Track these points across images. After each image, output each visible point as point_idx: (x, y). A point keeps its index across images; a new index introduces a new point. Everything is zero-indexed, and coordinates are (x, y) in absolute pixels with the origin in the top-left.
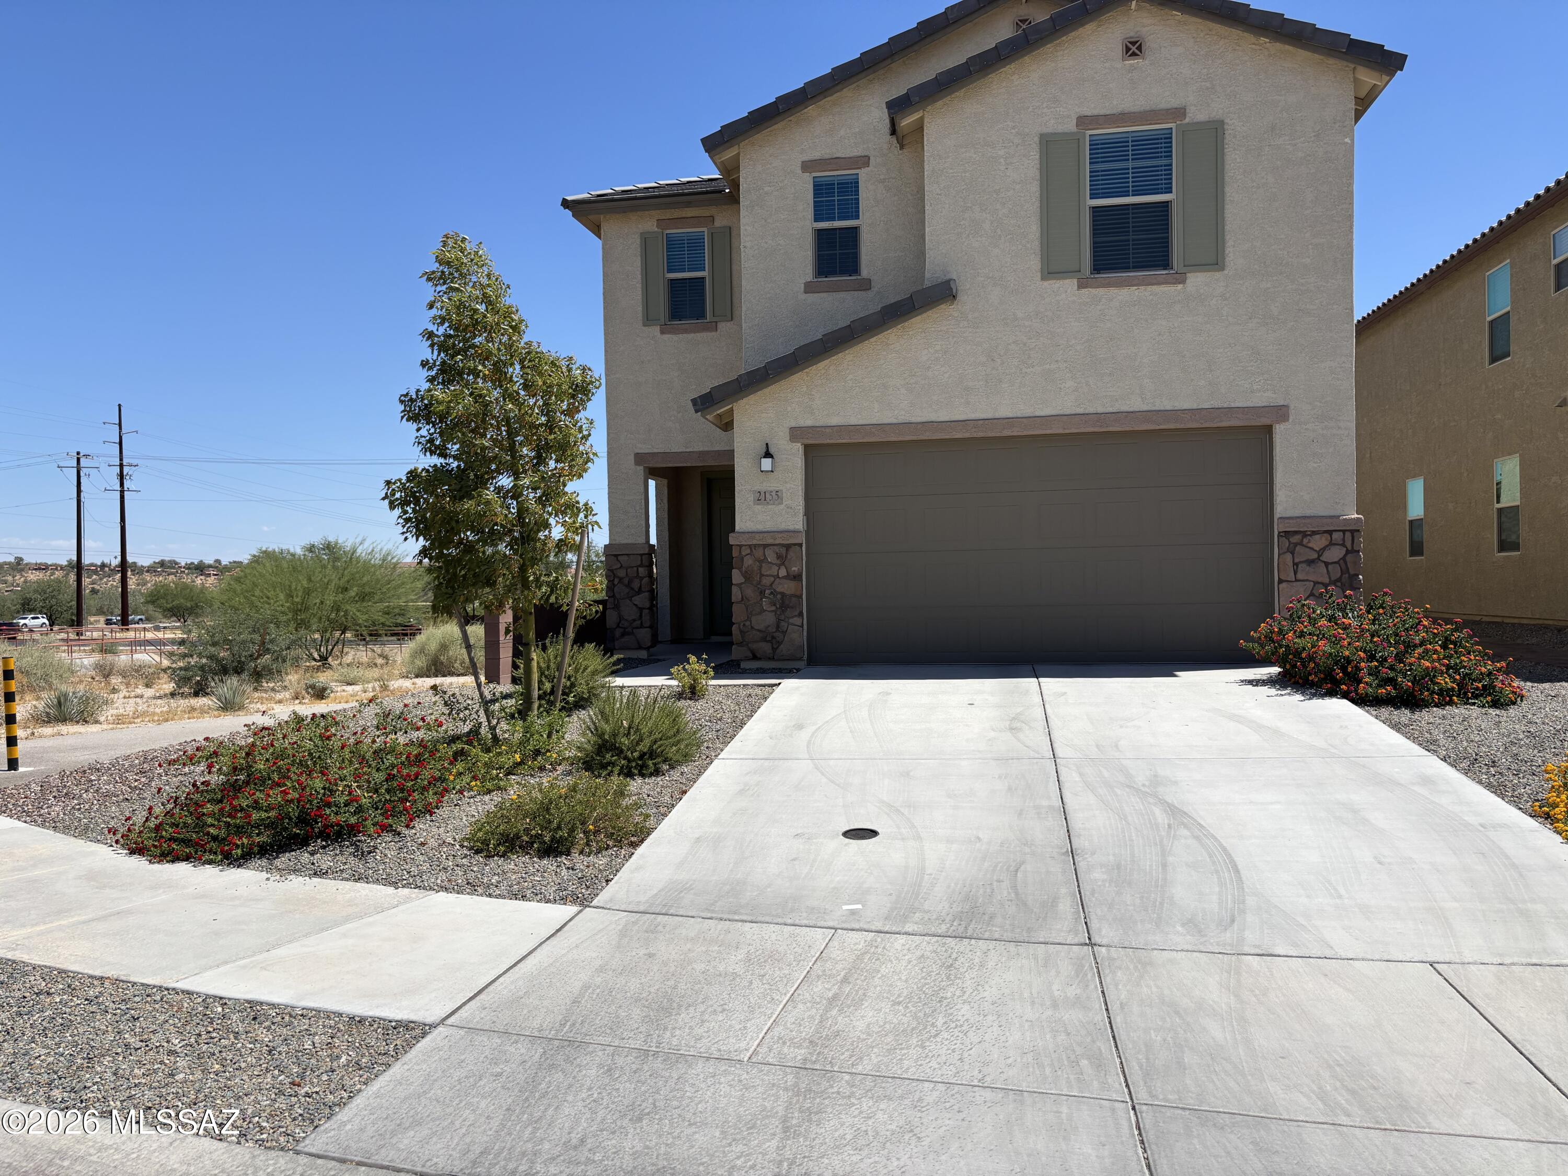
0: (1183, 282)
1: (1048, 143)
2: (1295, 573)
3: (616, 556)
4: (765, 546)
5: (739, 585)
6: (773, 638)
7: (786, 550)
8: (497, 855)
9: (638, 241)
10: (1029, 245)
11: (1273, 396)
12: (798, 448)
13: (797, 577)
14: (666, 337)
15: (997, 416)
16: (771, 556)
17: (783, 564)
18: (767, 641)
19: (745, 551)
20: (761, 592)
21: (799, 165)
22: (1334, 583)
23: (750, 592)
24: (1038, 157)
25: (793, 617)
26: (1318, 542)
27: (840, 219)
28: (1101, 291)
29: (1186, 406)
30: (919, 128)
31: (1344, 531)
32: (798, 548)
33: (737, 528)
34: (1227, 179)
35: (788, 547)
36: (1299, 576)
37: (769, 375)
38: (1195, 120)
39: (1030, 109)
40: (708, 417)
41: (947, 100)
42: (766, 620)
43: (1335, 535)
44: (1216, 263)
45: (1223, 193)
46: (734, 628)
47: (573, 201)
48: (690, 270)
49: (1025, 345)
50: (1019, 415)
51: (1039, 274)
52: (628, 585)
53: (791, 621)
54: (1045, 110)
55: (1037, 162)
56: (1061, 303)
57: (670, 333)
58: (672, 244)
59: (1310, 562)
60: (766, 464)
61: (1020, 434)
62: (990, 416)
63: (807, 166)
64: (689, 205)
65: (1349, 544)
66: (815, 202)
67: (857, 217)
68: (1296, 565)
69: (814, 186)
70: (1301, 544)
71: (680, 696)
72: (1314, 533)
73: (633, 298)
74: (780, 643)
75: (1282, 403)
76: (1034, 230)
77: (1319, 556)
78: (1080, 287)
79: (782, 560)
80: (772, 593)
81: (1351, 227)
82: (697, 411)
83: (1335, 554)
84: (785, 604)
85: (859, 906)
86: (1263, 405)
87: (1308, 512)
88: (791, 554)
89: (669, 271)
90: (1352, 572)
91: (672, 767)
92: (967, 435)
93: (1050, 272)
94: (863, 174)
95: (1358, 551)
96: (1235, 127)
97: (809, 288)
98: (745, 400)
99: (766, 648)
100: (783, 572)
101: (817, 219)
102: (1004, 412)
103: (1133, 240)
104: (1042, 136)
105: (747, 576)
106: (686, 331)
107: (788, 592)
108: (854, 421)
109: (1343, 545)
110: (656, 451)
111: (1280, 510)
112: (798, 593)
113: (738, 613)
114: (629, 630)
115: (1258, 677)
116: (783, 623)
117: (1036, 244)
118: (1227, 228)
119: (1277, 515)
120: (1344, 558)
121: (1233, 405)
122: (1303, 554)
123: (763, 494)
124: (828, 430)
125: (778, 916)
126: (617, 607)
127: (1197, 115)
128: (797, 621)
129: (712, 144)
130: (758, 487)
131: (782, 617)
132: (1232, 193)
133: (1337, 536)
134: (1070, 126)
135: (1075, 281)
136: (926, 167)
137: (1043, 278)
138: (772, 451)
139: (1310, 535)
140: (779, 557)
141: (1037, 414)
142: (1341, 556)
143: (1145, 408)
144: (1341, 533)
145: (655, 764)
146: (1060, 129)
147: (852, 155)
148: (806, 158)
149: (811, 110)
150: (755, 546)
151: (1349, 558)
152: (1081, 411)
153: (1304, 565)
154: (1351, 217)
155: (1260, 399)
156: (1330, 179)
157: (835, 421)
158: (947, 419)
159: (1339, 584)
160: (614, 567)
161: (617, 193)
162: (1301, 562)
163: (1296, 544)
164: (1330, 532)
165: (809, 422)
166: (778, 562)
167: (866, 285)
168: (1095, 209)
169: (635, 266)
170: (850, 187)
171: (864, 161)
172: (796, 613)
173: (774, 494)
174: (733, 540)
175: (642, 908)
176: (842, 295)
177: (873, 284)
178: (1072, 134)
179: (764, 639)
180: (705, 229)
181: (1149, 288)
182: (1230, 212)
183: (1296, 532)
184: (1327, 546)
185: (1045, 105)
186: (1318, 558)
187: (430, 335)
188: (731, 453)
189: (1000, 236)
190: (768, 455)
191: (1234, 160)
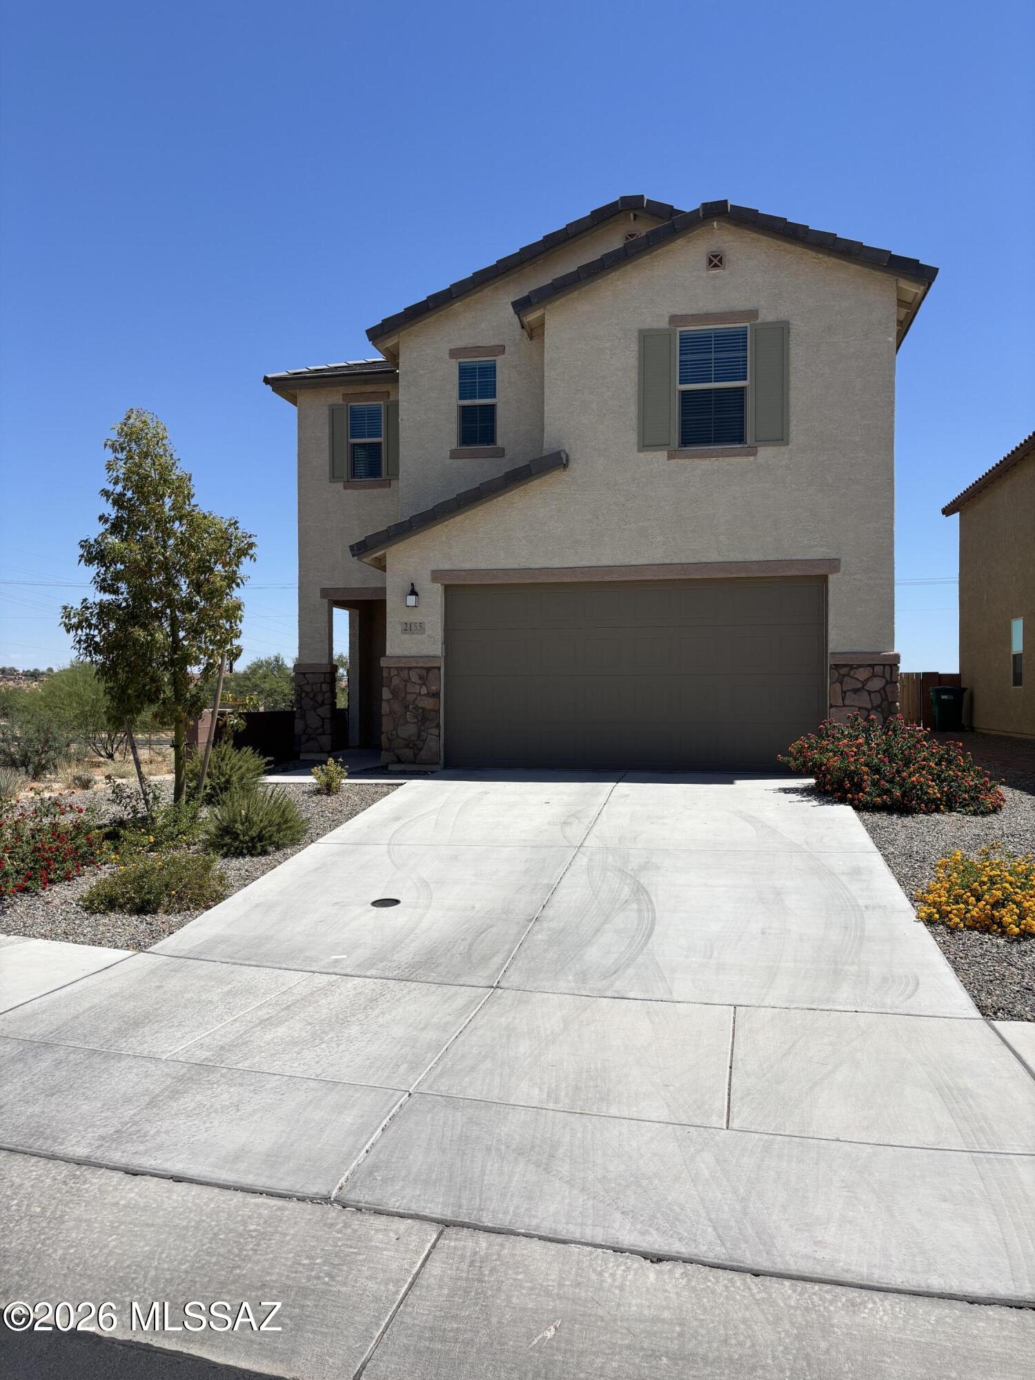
0: (755, 454)
1: (646, 338)
2: (843, 700)
3: (304, 674)
4: (410, 669)
5: (387, 701)
6: (414, 745)
7: (427, 672)
8: (100, 912)
9: (327, 412)
10: (628, 423)
11: (827, 550)
12: (438, 588)
13: (436, 695)
14: (349, 491)
15: (600, 564)
16: (414, 678)
17: (424, 684)
18: (410, 748)
19: (393, 672)
20: (405, 708)
21: (447, 352)
22: (875, 708)
23: (396, 707)
24: (637, 349)
25: (430, 728)
26: (862, 674)
27: (481, 397)
28: (687, 461)
29: (755, 558)
30: (541, 324)
31: (884, 665)
32: (436, 671)
33: (387, 653)
34: (792, 370)
35: (428, 669)
36: (847, 702)
37: (412, 526)
38: (766, 321)
39: (632, 309)
40: (365, 560)
41: (562, 300)
42: (409, 730)
43: (876, 669)
44: (781, 439)
45: (788, 381)
46: (383, 736)
47: (273, 378)
48: (370, 436)
49: (623, 505)
50: (618, 564)
51: (636, 447)
52: (313, 699)
53: (430, 731)
54: (644, 310)
55: (636, 353)
56: (654, 471)
57: (351, 488)
58: (355, 415)
59: (856, 691)
60: (411, 600)
61: (618, 579)
62: (594, 564)
63: (454, 353)
64: (366, 382)
65: (888, 676)
66: (460, 383)
67: (494, 396)
68: (844, 693)
69: (460, 370)
70: (848, 675)
71: (318, 792)
72: (859, 666)
73: (322, 459)
74: (420, 750)
75: (834, 556)
76: (632, 410)
77: (864, 686)
78: (670, 457)
79: (424, 680)
80: (414, 708)
81: (893, 411)
82: (353, 556)
83: (876, 684)
84: (425, 717)
85: (345, 957)
86: (820, 558)
87: (856, 649)
88: (431, 675)
89: (353, 437)
90: (890, 700)
91: (278, 849)
92: (575, 580)
93: (645, 445)
94: (500, 361)
95: (896, 683)
96: (798, 327)
97: (454, 455)
98: (394, 547)
99: (409, 753)
100: (424, 691)
101: (462, 397)
102: (605, 562)
103: (715, 419)
104: (640, 331)
105: (394, 693)
106: (364, 487)
107: (428, 707)
108: (483, 566)
109: (883, 677)
110: (338, 587)
111: (832, 647)
112: (436, 708)
113: (386, 724)
114: (314, 736)
115: (798, 786)
116: (423, 733)
117: (634, 421)
118: (792, 410)
119: (830, 651)
120: (884, 688)
121: (794, 558)
122: (850, 684)
123: (409, 626)
124: (463, 573)
125: (279, 963)
126: (303, 717)
127: (767, 316)
128: (435, 731)
129: (376, 335)
130: (405, 620)
131: (423, 728)
132: (795, 380)
133: (878, 669)
134: (664, 324)
135: (666, 453)
136: (546, 356)
137: (639, 450)
138: (417, 589)
139: (856, 668)
140: (421, 677)
141: (633, 563)
142: (882, 686)
143: (721, 559)
144: (882, 667)
145: (262, 846)
146: (655, 326)
147: (491, 344)
148: (453, 347)
149: (457, 306)
150: (401, 668)
151: (888, 688)
152: (668, 561)
153: (851, 693)
154: (892, 403)
155: (818, 552)
156: (875, 372)
157: (468, 566)
158: (559, 566)
159: (879, 709)
160: (302, 683)
161: (311, 372)
162: (849, 691)
163: (844, 676)
164: (872, 666)
165: (447, 567)
166: (420, 682)
167: (501, 453)
168: (684, 394)
169: (323, 433)
170: (489, 371)
171: (501, 349)
172: (434, 725)
173: (418, 625)
174: (383, 663)
175: (181, 954)
176: (482, 461)
177: (506, 452)
178: (667, 329)
179: (407, 746)
180: (382, 403)
181: (727, 459)
182: (794, 395)
183: (844, 666)
184: (871, 677)
185: (643, 306)
186: (863, 688)
187: (106, 493)
188: (383, 590)
189: (605, 415)
190: (413, 592)
191: (798, 355)
